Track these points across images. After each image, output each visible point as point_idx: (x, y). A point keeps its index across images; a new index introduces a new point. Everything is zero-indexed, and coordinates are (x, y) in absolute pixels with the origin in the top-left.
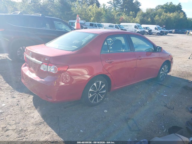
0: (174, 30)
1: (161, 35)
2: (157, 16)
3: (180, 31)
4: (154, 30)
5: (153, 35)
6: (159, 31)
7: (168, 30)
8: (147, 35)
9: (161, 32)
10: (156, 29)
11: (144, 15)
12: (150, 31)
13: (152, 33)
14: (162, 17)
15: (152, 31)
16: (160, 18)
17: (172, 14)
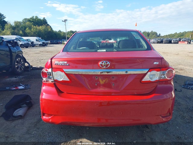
0: (49, 42)
1: (44, 46)
2: (27, 29)
3: (55, 42)
4: (35, 42)
5: (36, 47)
6: (41, 43)
7: (46, 41)
8: (30, 47)
9: (43, 43)
10: (37, 40)
11: (14, 28)
12: (32, 43)
13: (35, 45)
14: (32, 30)
15: (35, 43)
16: (31, 31)
17: (41, 27)
